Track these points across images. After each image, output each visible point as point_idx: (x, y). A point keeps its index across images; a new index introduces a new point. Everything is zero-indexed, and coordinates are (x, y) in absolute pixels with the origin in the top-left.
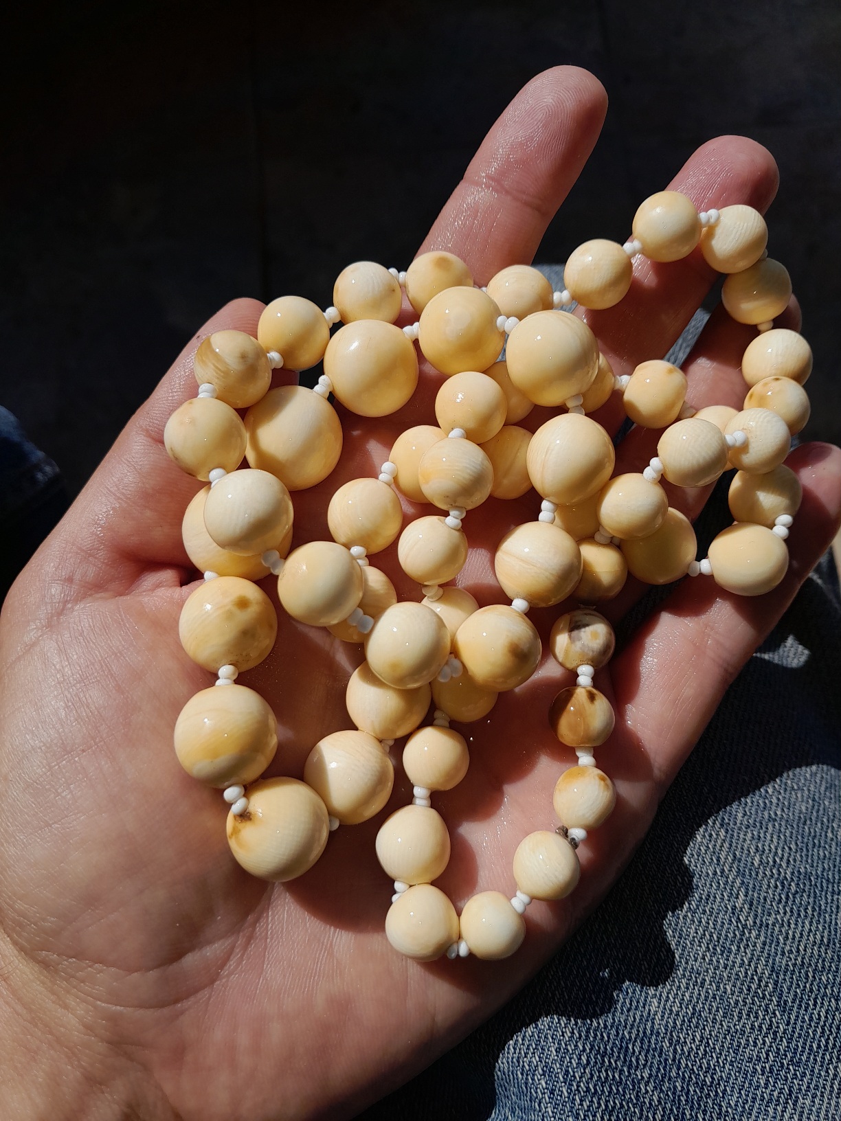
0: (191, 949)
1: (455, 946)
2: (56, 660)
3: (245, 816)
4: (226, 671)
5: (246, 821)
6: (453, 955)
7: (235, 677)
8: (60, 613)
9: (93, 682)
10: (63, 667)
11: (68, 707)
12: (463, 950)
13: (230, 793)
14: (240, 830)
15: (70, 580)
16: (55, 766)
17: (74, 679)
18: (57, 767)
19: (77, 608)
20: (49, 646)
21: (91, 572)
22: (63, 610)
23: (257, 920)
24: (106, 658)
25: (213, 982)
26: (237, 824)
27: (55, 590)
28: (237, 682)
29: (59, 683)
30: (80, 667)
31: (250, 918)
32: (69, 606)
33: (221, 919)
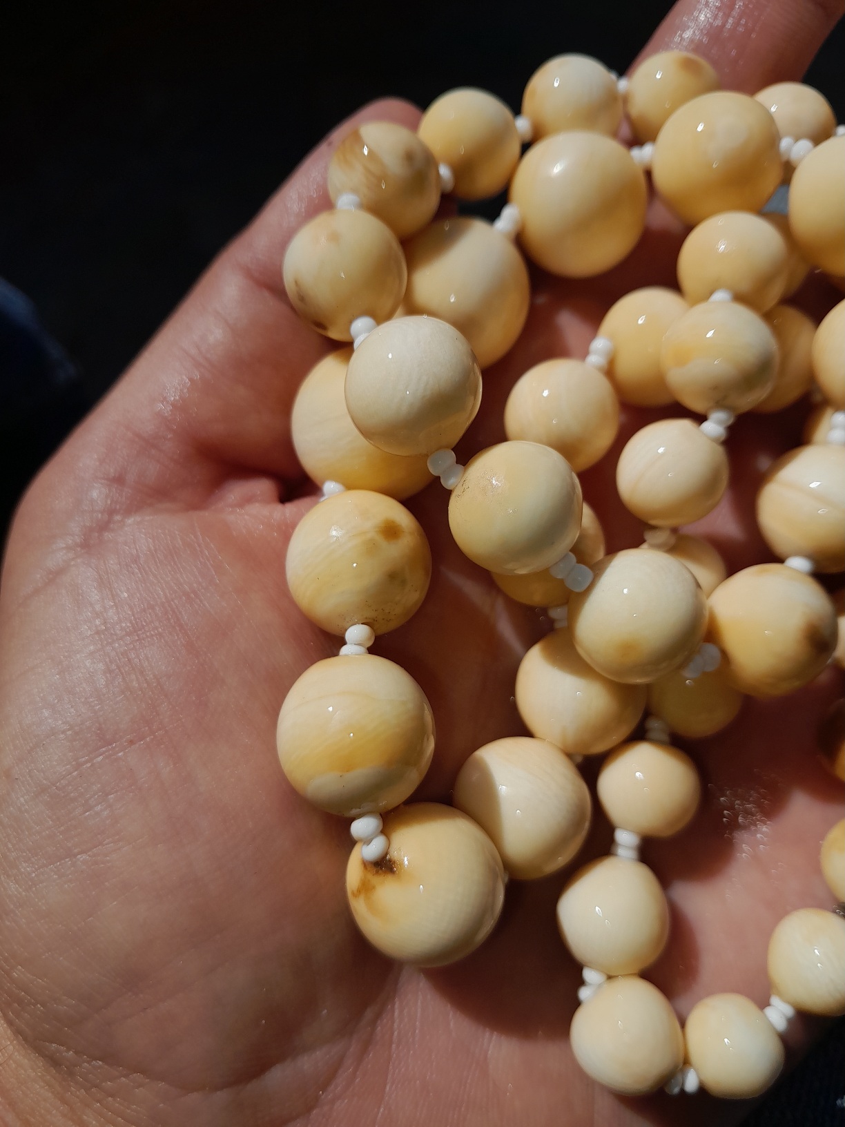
0: (280, 1058)
1: (679, 1077)
2: (95, 596)
3: (384, 865)
4: (357, 634)
5: (385, 873)
6: (676, 1090)
7: (370, 644)
8: (104, 527)
9: (152, 635)
10: (105, 608)
11: (111, 672)
12: (691, 1083)
13: (362, 826)
14: (374, 887)
15: (119, 480)
16: (86, 762)
17: (122, 629)
18: (89, 765)
19: (130, 521)
20: (84, 574)
21: (152, 470)
22: (109, 522)
23: (378, 1016)
24: (173, 600)
25: (309, 1109)
26: (370, 876)
27: (98, 494)
28: (372, 650)
29: (98, 633)
30: (131, 609)
31: (369, 1014)
32: (118, 518)
33: (327, 1015)
